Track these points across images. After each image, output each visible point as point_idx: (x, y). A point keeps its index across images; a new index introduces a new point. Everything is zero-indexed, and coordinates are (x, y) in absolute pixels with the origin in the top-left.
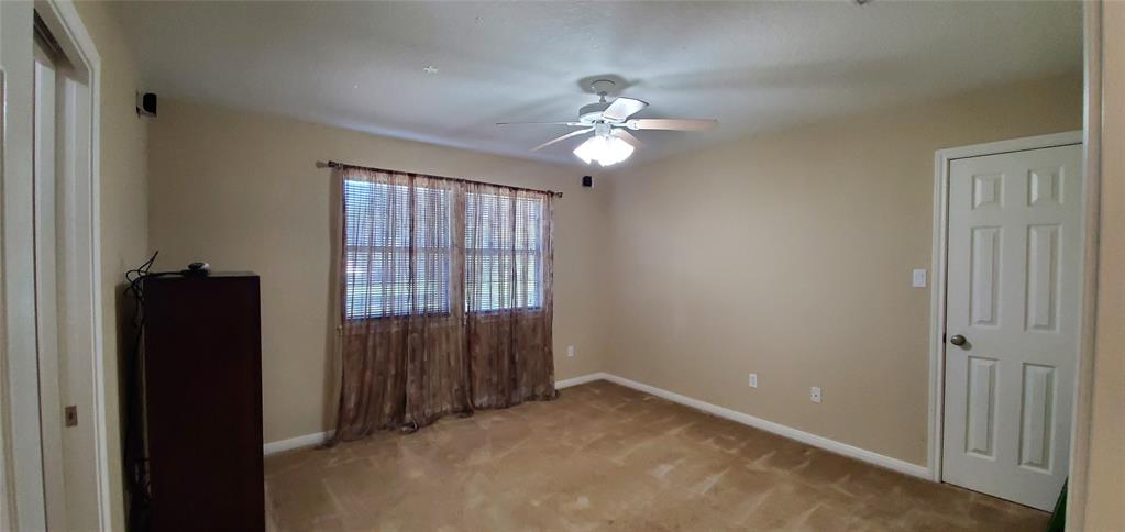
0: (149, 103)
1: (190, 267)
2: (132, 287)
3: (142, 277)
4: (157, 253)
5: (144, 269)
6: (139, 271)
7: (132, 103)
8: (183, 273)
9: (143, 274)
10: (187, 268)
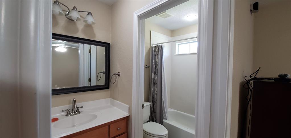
0: (256, 6)
1: (279, 76)
2: (247, 83)
3: (252, 79)
4: (260, 67)
5: (253, 76)
6: (250, 76)
7: (248, 7)
8: (275, 79)
9: (252, 78)
10: (278, 77)
